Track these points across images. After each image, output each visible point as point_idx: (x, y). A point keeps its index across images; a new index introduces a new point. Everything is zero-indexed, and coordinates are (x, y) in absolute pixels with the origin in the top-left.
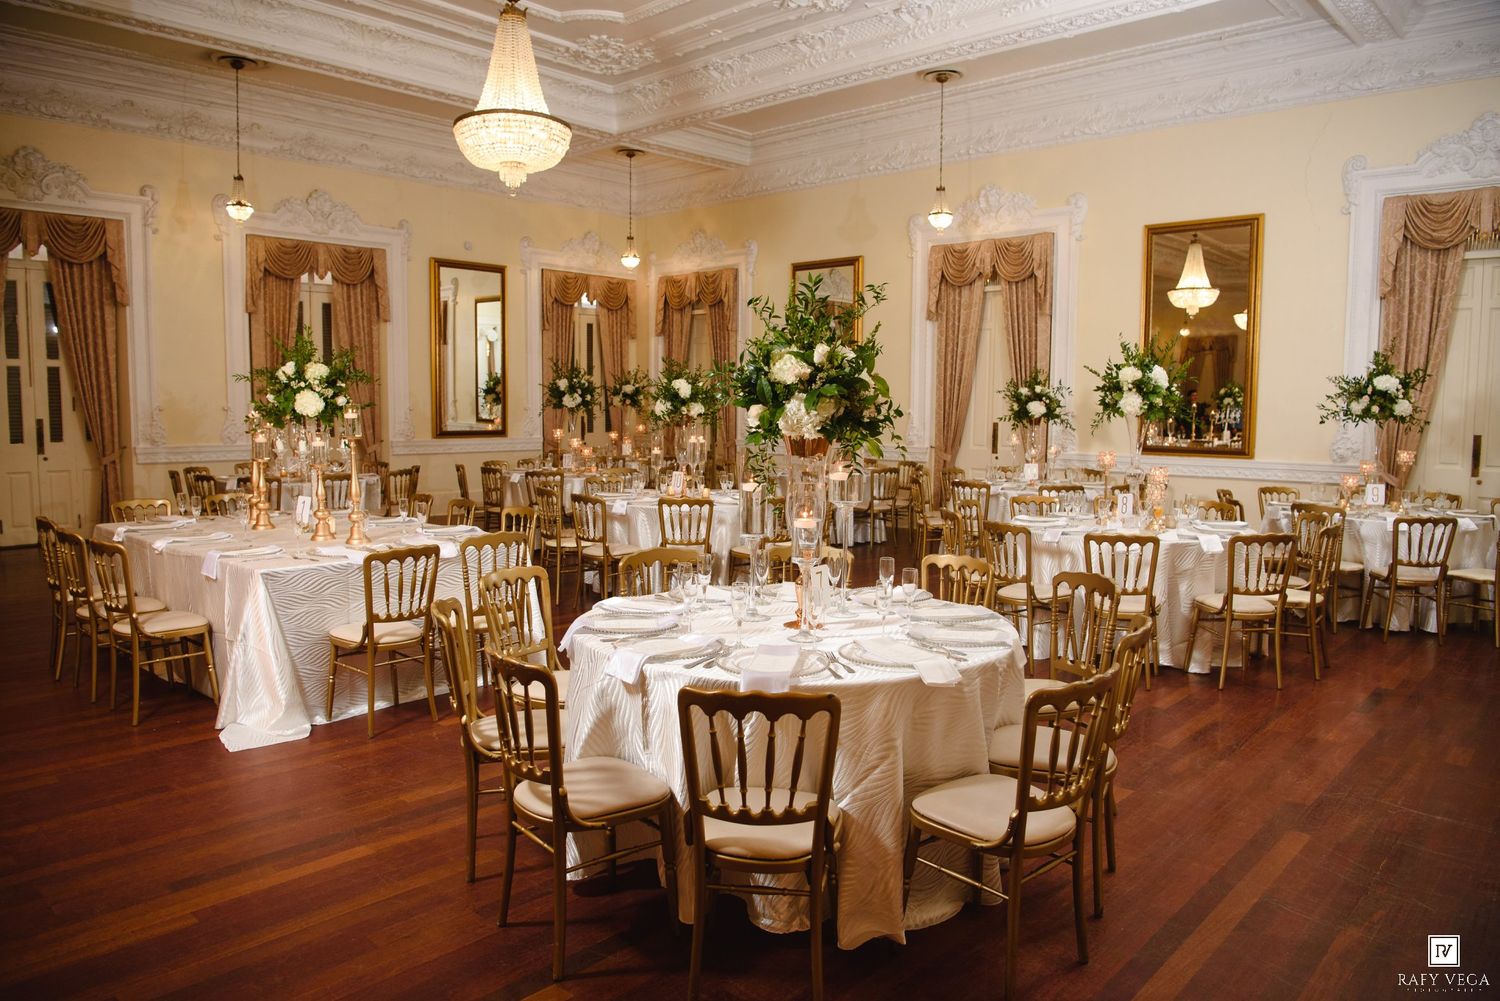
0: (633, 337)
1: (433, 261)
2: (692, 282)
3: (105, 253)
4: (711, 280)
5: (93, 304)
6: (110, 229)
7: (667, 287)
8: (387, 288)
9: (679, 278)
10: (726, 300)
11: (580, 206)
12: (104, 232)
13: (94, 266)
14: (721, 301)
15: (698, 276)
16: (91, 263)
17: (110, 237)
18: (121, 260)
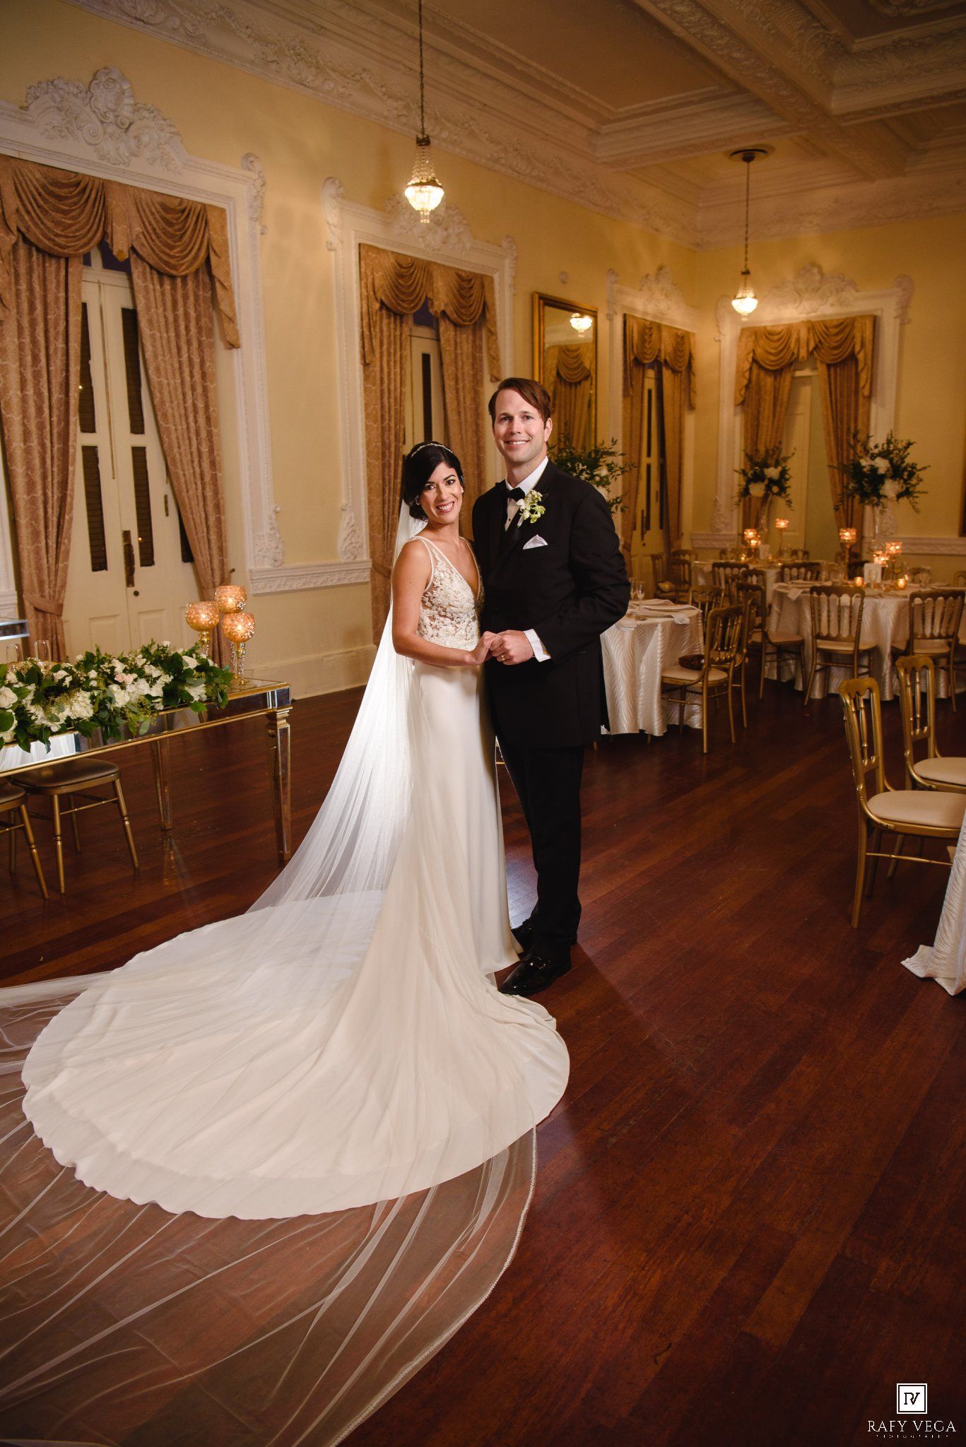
0: (692, 407)
1: (537, 296)
2: (804, 334)
3: (208, 260)
4: (834, 331)
5: (189, 343)
6: (213, 219)
7: (756, 341)
8: (496, 332)
9: (779, 329)
10: (861, 356)
11: (657, 230)
12: (206, 223)
13: (190, 284)
14: (853, 357)
15: (811, 326)
16: (184, 278)
17: (214, 235)
18: (228, 273)
